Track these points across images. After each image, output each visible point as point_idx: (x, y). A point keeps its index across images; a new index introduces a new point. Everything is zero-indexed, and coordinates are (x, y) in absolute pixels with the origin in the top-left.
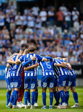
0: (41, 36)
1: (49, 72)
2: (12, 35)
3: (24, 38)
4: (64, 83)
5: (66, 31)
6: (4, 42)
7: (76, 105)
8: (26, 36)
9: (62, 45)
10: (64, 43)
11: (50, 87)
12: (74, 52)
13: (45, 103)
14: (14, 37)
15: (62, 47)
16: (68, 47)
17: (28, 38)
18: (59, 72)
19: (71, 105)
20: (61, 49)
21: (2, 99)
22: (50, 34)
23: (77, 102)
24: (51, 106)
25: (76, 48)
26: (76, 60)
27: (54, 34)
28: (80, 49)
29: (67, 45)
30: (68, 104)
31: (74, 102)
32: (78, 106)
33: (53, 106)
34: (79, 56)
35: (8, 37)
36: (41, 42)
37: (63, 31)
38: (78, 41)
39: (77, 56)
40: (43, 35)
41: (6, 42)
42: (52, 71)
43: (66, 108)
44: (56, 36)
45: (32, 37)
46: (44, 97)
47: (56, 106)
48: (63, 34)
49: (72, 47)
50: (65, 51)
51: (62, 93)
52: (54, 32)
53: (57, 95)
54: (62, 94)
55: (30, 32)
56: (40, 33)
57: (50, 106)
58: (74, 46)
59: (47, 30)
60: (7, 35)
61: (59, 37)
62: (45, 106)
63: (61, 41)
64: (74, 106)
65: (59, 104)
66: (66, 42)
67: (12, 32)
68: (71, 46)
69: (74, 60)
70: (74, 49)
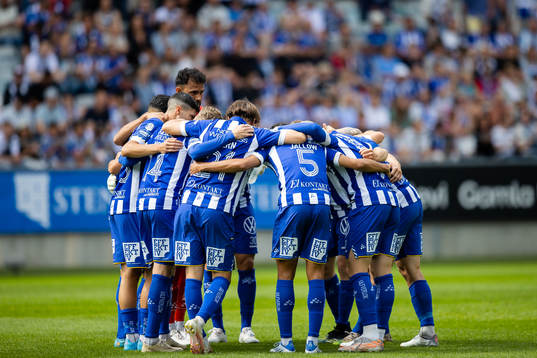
0: (266, 37)
1: (310, 190)
2: (140, 36)
3: (190, 49)
4: (372, 240)
5: (377, 17)
6: (102, 65)
7: (424, 336)
8: (201, 40)
9: (360, 80)
10: (368, 71)
11: (312, 255)
12: (416, 111)
13: (286, 328)
14: (148, 46)
15: (360, 89)
16: (389, 87)
17: (212, 47)
18: (351, 191)
19: (402, 334)
20: (358, 98)
21: (96, 312)
22: (306, 28)
23: (429, 322)
24: (316, 341)
25: (423, 91)
26: (425, 143)
27: (327, 31)
28: (442, 97)
29: (385, 77)
30: (387, 332)
31: (414, 324)
32: (433, 338)
33: (324, 342)
34: (439, 125)
35: (121, 43)
36: (267, 67)
37: (364, 16)
38: (430, 61)
39: (427, 127)
40: (278, 36)
41: (112, 64)
42: (323, 187)
43: (380, 351)
44: (336, 38)
45: (225, 44)
46: (282, 302)
47: (336, 342)
48: (367, 28)
49: (407, 87)
50: (375, 105)
51: (361, 283)
52: (327, 19)
53: (341, 292)
54: (364, 290)
55: (216, 24)
56: (261, 26)
57: (310, 338)
58: (416, 81)
59: (296, 14)
60: (115, 34)
61: (346, 44)
62: (285, 341)
63: (355, 62)
64: (416, 340)
65: (350, 330)
66: (380, 64)
67: (137, 22)
68: (399, 81)
69: (415, 144)
70: (414, 96)
